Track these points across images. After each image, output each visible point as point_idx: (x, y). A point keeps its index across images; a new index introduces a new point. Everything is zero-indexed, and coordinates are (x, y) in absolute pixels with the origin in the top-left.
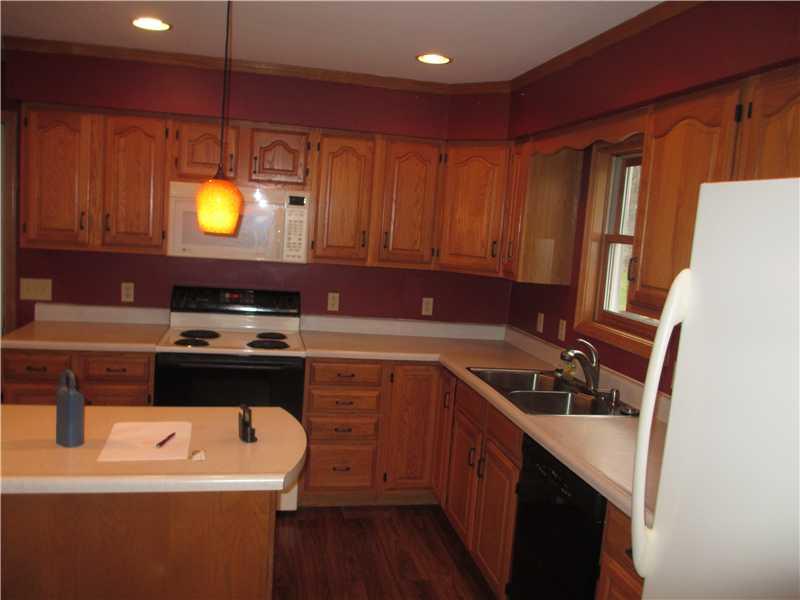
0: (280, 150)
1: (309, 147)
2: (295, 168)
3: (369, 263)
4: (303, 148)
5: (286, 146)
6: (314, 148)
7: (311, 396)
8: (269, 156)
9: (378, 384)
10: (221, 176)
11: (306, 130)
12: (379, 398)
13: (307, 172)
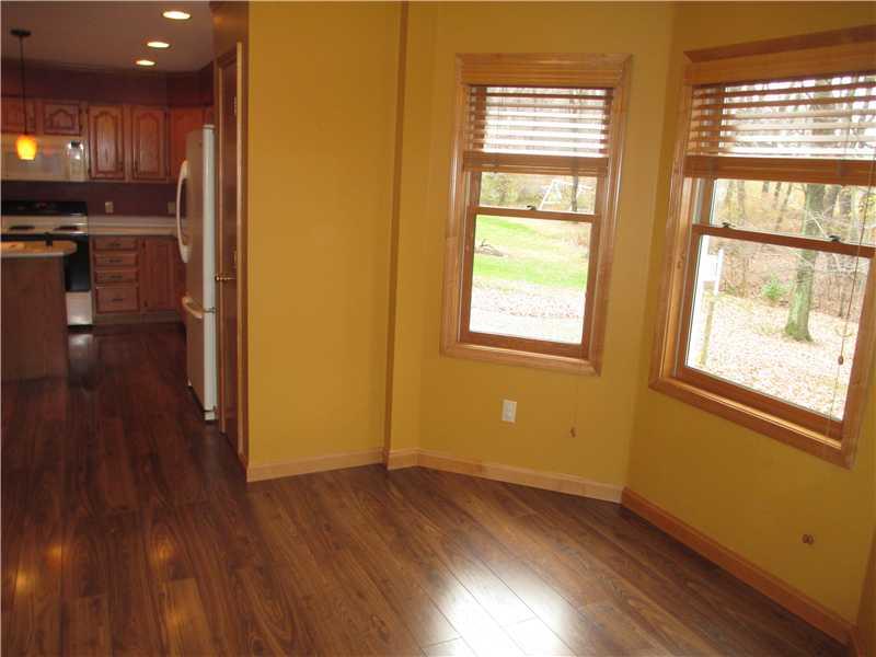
0: (62, 114)
1: (80, 112)
2: (73, 124)
3: (127, 181)
4: (77, 112)
5: (65, 112)
6: (84, 113)
7: (95, 259)
8: (56, 119)
9: (135, 249)
10: (26, 133)
11: (77, 102)
12: (137, 257)
13: (81, 128)
